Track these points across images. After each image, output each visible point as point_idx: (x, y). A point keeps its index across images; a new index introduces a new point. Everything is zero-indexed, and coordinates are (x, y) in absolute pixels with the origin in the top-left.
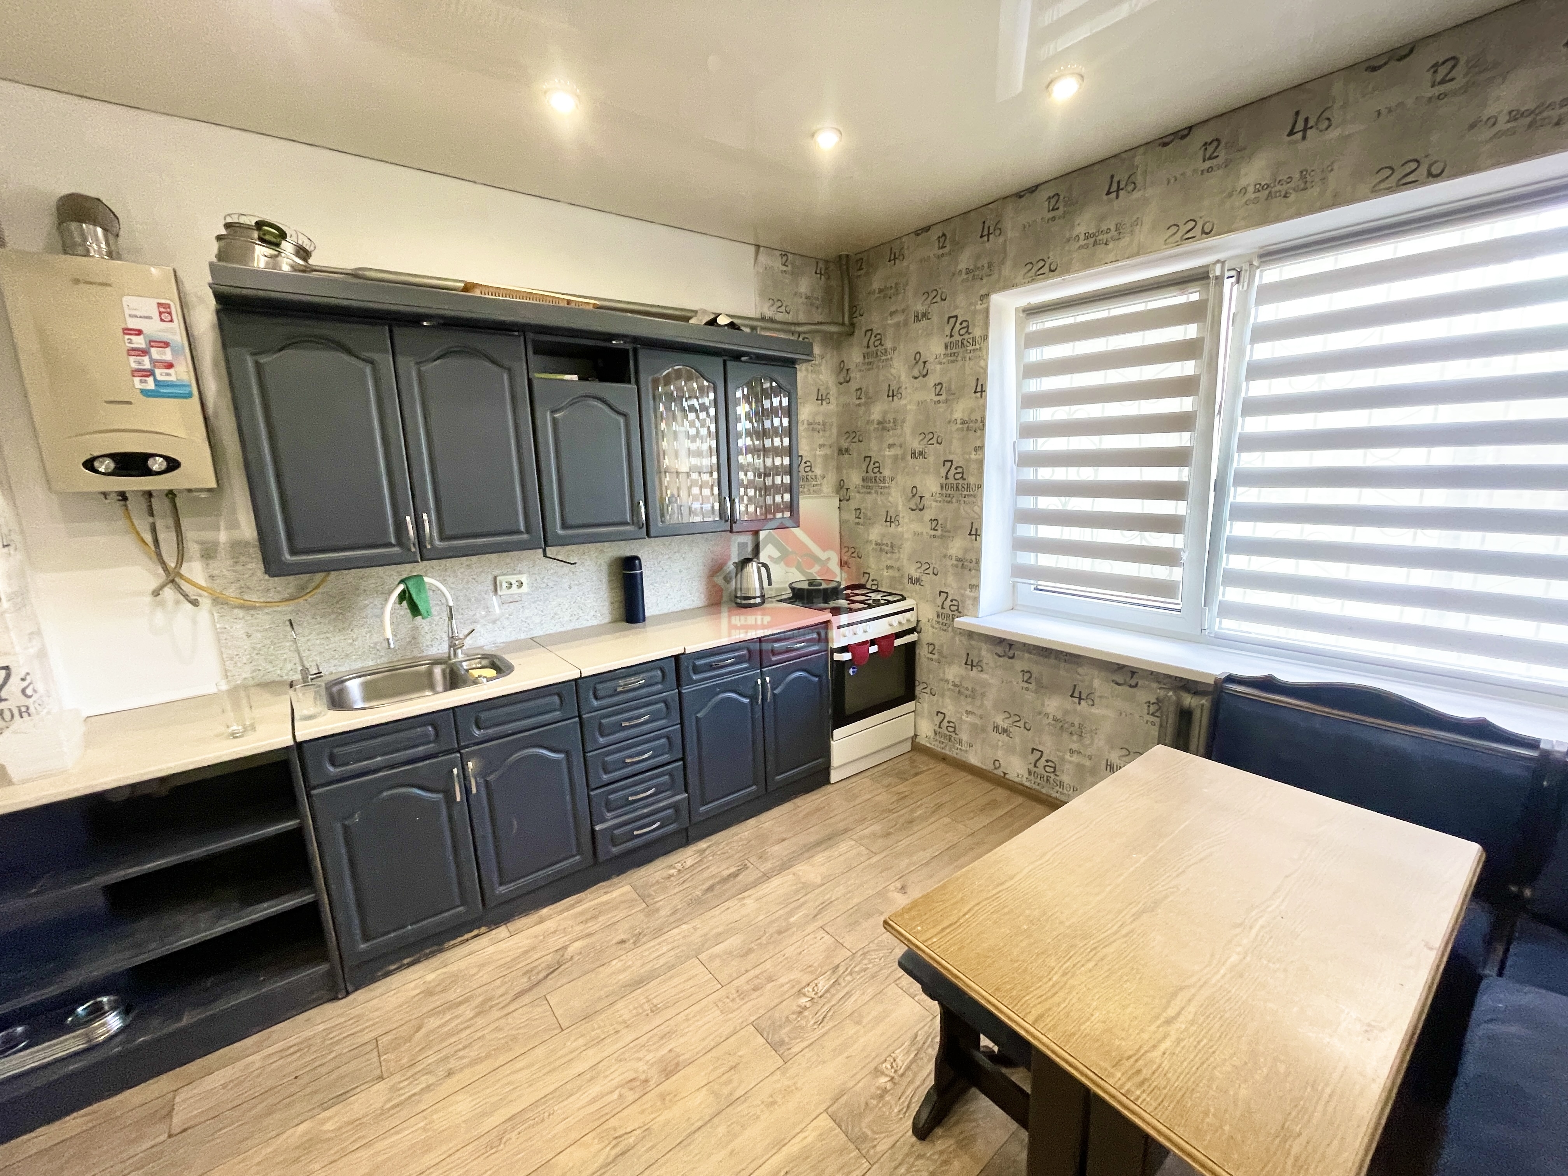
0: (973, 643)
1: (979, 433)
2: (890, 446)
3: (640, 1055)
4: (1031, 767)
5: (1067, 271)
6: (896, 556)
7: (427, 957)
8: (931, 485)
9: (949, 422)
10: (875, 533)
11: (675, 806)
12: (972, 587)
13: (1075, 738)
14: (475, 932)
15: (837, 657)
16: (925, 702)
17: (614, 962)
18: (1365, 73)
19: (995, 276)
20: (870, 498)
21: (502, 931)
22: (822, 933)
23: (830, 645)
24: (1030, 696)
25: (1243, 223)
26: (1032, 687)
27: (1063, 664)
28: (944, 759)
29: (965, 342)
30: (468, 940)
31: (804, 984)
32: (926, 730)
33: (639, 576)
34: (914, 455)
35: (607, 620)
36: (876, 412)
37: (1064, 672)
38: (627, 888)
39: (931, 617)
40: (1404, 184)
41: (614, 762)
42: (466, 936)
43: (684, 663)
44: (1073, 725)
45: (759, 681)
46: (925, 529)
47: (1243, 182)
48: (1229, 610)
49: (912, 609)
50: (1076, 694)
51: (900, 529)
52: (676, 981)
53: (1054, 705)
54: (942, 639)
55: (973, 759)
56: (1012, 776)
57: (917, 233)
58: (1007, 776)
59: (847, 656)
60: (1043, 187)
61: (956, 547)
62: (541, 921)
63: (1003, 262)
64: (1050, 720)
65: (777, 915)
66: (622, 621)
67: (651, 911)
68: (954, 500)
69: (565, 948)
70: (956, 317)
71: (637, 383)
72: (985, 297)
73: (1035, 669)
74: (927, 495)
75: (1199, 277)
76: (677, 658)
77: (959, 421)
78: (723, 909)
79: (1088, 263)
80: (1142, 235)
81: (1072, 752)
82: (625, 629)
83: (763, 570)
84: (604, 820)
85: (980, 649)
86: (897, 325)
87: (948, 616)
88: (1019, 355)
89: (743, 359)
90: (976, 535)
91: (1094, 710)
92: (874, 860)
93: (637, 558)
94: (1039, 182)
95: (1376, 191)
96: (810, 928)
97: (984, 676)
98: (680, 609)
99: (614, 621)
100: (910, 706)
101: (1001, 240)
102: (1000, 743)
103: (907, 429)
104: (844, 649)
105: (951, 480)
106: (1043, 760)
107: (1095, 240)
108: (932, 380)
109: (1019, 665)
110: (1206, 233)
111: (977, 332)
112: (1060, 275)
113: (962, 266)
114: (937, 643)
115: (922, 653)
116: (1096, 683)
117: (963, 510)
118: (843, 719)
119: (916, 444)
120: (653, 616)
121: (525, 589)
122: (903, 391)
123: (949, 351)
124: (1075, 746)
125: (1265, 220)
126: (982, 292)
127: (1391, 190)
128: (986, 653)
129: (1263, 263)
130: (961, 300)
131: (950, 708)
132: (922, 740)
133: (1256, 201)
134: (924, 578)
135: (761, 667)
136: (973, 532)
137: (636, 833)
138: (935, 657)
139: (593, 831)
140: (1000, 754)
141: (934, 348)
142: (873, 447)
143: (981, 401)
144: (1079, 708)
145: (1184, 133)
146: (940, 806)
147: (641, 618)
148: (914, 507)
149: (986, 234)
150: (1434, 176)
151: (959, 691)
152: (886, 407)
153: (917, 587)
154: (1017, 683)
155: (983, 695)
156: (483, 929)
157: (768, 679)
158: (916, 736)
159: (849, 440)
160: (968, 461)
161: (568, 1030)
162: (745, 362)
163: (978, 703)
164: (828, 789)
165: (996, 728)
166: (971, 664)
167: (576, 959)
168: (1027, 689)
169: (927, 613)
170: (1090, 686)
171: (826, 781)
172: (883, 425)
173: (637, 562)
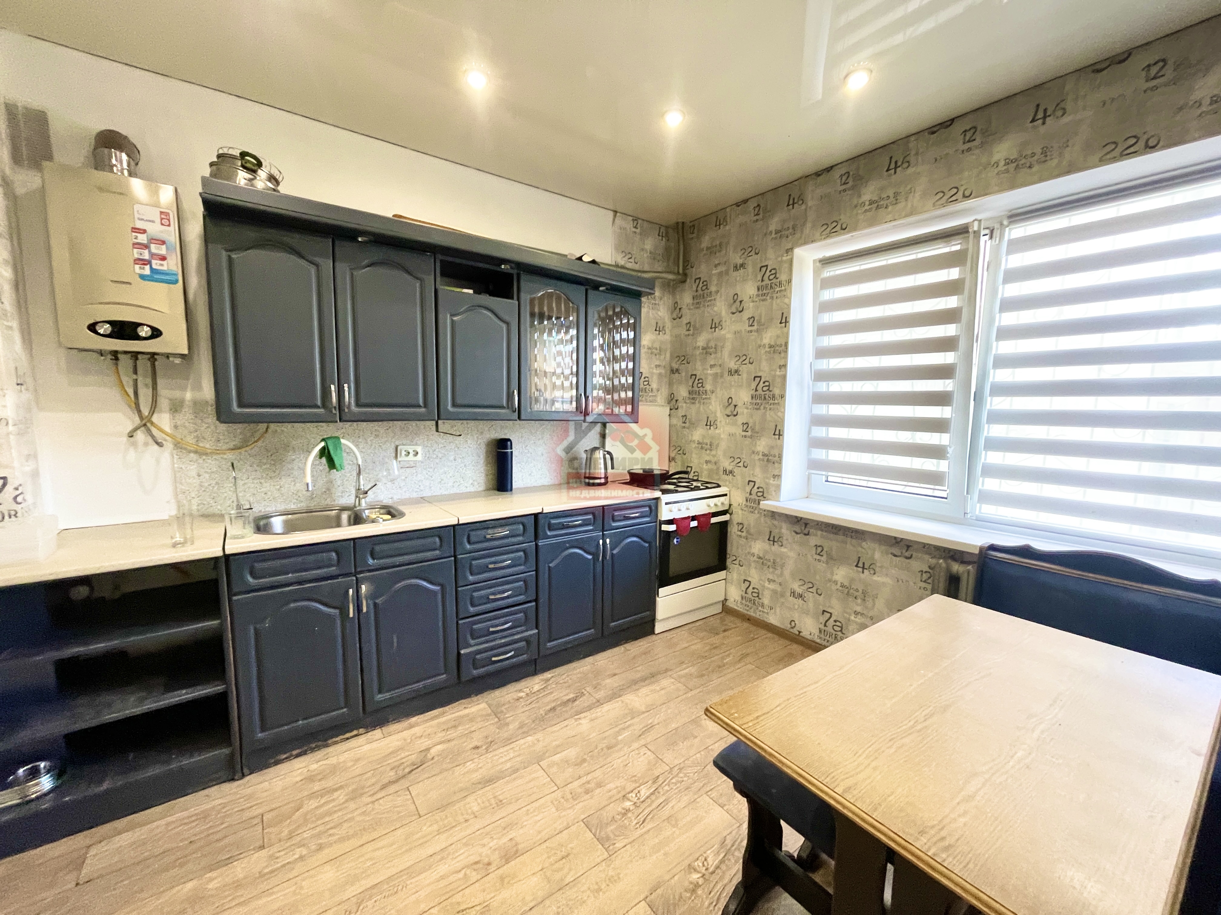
0: (776, 522)
1: (783, 355)
2: (712, 366)
3: (485, 841)
4: (822, 626)
5: (855, 229)
6: (714, 452)
7: (313, 750)
8: (743, 396)
9: (760, 346)
10: (698, 434)
11: (527, 640)
12: (774, 476)
13: (859, 601)
14: (355, 732)
15: (665, 528)
16: (734, 572)
17: (468, 764)
18: (1093, 74)
19: (798, 235)
20: (694, 409)
21: (377, 733)
22: (644, 750)
23: (659, 518)
24: (822, 566)
25: (997, 188)
26: (824, 558)
27: (849, 539)
28: (748, 619)
29: (773, 285)
30: (348, 739)
31: (628, 790)
32: (735, 595)
33: (509, 454)
34: (731, 373)
35: (482, 488)
36: (701, 341)
37: (851, 546)
38: (483, 705)
39: (741, 501)
40: (1126, 154)
41: (481, 597)
42: (348, 735)
43: (541, 521)
44: (857, 590)
45: (601, 541)
46: (738, 431)
47: (996, 158)
48: (986, 497)
49: (726, 495)
50: (861, 565)
51: (717, 431)
52: (519, 782)
53: (841, 574)
54: (751, 519)
55: (773, 619)
56: (805, 634)
57: (738, 205)
58: (801, 634)
59: (672, 528)
60: (836, 167)
61: (762, 445)
62: (411, 727)
63: (804, 224)
64: (838, 586)
65: (607, 734)
66: (494, 489)
67: (502, 724)
68: (762, 407)
69: (428, 750)
70: (767, 266)
71: (518, 300)
72: (789, 251)
73: (826, 544)
74: (740, 404)
75: (962, 231)
76: (536, 516)
77: (767, 346)
78: (562, 726)
79: (872, 223)
80: (915, 199)
81: (856, 613)
82: (495, 495)
83: (608, 456)
84: (469, 646)
85: (781, 528)
86: (720, 274)
87: (755, 501)
88: (816, 296)
89: (601, 289)
90: (779, 435)
91: (875, 578)
92: (689, 695)
93: (509, 440)
94: (833, 164)
95: (1103, 161)
96: (635, 745)
97: (783, 550)
98: (540, 484)
99: (488, 490)
100: (722, 574)
101: (803, 207)
102: (796, 607)
103: (726, 353)
104: (670, 522)
105: (760, 391)
106: (832, 620)
107: (877, 205)
108: (746, 315)
109: (813, 540)
110: (966, 197)
111: (783, 277)
112: (849, 232)
113: (773, 227)
114: (746, 524)
115: (733, 530)
116: (877, 555)
117: (770, 415)
118: (667, 580)
119: (732, 365)
120: (518, 489)
121: (419, 457)
122: (724, 324)
123: (760, 292)
124: (859, 609)
125: (1013, 186)
126: (789, 246)
127: (1114, 160)
128: (785, 530)
129: (1010, 223)
130: (771, 254)
131: (754, 576)
132: (731, 604)
133: (1007, 171)
134: (737, 471)
135: (603, 530)
136: (777, 433)
137: (494, 659)
138: (744, 534)
139: (459, 654)
140: (796, 616)
141: (749, 290)
142: (699, 368)
143: (785, 330)
144: (862, 576)
145: (948, 123)
146: (744, 656)
147: (509, 488)
148: (729, 414)
149: (792, 203)
150: (1150, 148)
151: (762, 561)
152: (710, 336)
153: (731, 476)
154: (811, 556)
155: (782, 566)
156: (361, 731)
157: (608, 541)
158: (726, 600)
159: (679, 363)
160: (775, 376)
161: (425, 817)
162: (603, 291)
163: (778, 572)
164: (653, 637)
165: (793, 593)
166: (773, 540)
167: (436, 759)
168: (819, 561)
169: (738, 498)
170: (872, 558)
171: (652, 632)
172: (707, 351)
173: (509, 443)
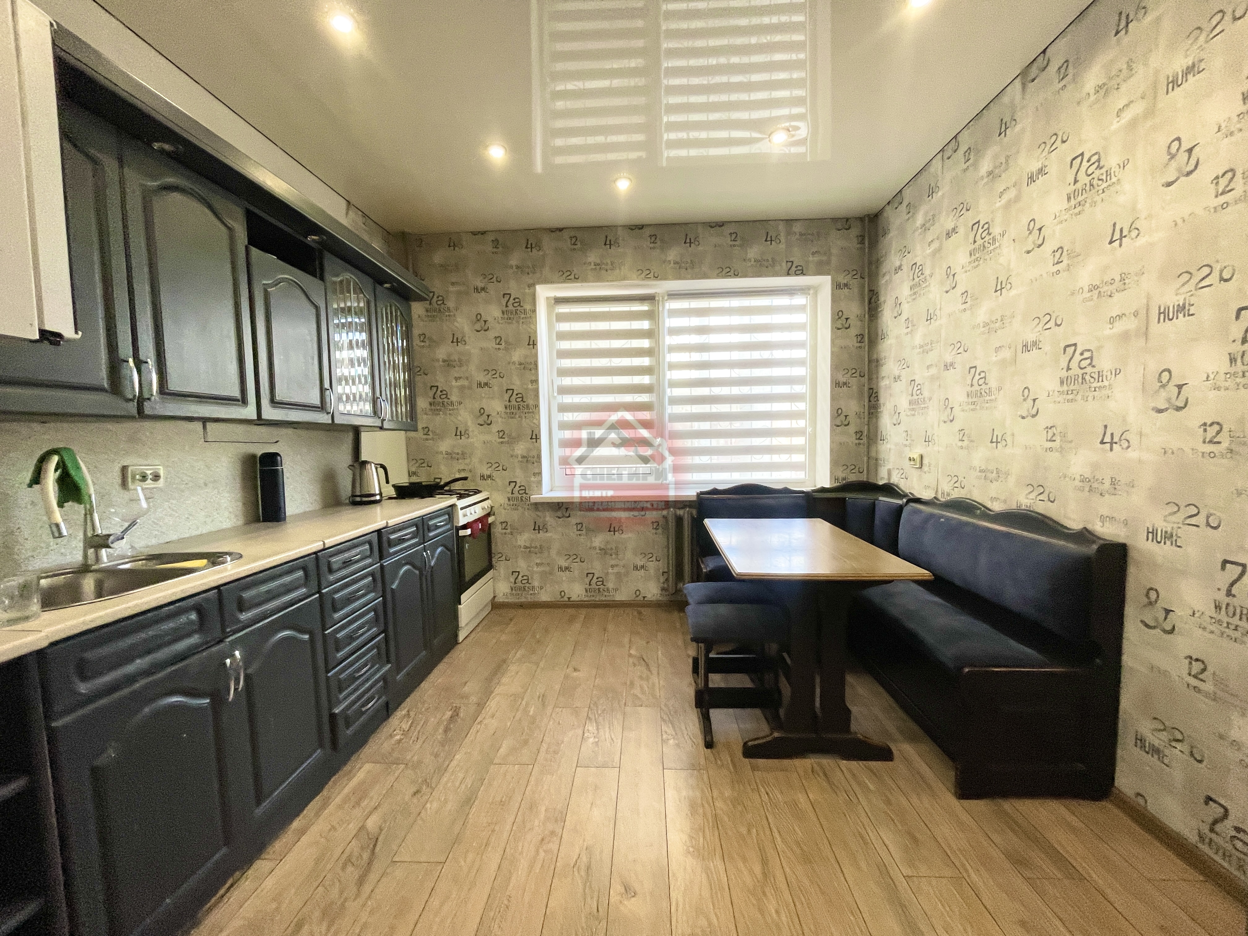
0: (538, 513)
1: (533, 371)
2: (457, 379)
4: (587, 586)
5: (585, 280)
6: (467, 461)
8: (496, 406)
9: (509, 363)
10: (446, 445)
12: (534, 474)
13: (614, 556)
14: (231, 881)
15: (462, 533)
16: (501, 569)
18: (710, 228)
19: (538, 274)
20: (438, 419)
22: (557, 710)
23: (455, 524)
24: (582, 539)
25: (671, 277)
26: (584, 532)
28: (521, 606)
29: (518, 312)
32: (504, 590)
33: (280, 474)
34: (480, 385)
36: (441, 353)
38: (367, 766)
39: (502, 502)
40: (727, 276)
41: (343, 639)
43: (383, 537)
44: (612, 549)
45: (425, 555)
46: (494, 438)
47: (669, 258)
49: (488, 499)
50: (612, 529)
51: (471, 440)
52: (496, 783)
53: (598, 541)
54: (514, 516)
55: (544, 597)
56: (574, 598)
57: (474, 233)
58: (571, 599)
59: (469, 532)
60: (566, 230)
61: (520, 449)
63: (542, 266)
64: (597, 551)
65: (517, 717)
66: (257, 520)
67: (414, 765)
68: (516, 416)
70: (511, 294)
72: (532, 286)
73: (584, 521)
74: (494, 414)
75: (651, 299)
76: (379, 531)
77: (517, 363)
78: (473, 734)
79: (597, 279)
80: (625, 270)
81: (612, 566)
84: (339, 702)
85: (545, 517)
86: (459, 293)
87: (517, 499)
88: (551, 325)
90: (536, 438)
91: (623, 536)
92: (542, 665)
93: (277, 454)
94: (563, 227)
95: (718, 276)
97: (548, 535)
100: (490, 574)
101: (541, 253)
102: (564, 578)
103: (472, 366)
104: (465, 527)
105: (514, 403)
106: (595, 578)
107: (600, 267)
108: (491, 334)
109: (573, 520)
110: (656, 277)
111: (528, 307)
112: (581, 282)
113: (513, 262)
114: (509, 520)
115: (497, 531)
117: (524, 422)
118: (465, 586)
119: (482, 378)
121: (161, 483)
122: (467, 339)
123: (505, 316)
124: (613, 562)
125: (680, 278)
126: (531, 281)
127: (723, 277)
128: (549, 518)
129: (668, 299)
130: (513, 284)
131: (522, 565)
132: (500, 599)
133: (675, 268)
134: (495, 474)
136: (534, 437)
137: (364, 709)
138: (508, 531)
139: (332, 716)
140: (565, 586)
141: (493, 312)
142: (440, 380)
143: (534, 351)
144: (614, 537)
145: (639, 227)
146: (546, 628)
147: (282, 517)
148: (482, 423)
149: (529, 246)
150: (736, 275)
151: (530, 550)
152: (452, 350)
153: (489, 481)
154: (573, 532)
155: (549, 548)
158: (494, 597)
160: (527, 389)
161: (449, 859)
162: (387, 288)
163: (546, 554)
164: (459, 646)
165: (561, 569)
166: (537, 528)
167: (386, 827)
168: (580, 535)
169: (499, 499)
171: (458, 641)
172: (448, 364)
173: (279, 458)
